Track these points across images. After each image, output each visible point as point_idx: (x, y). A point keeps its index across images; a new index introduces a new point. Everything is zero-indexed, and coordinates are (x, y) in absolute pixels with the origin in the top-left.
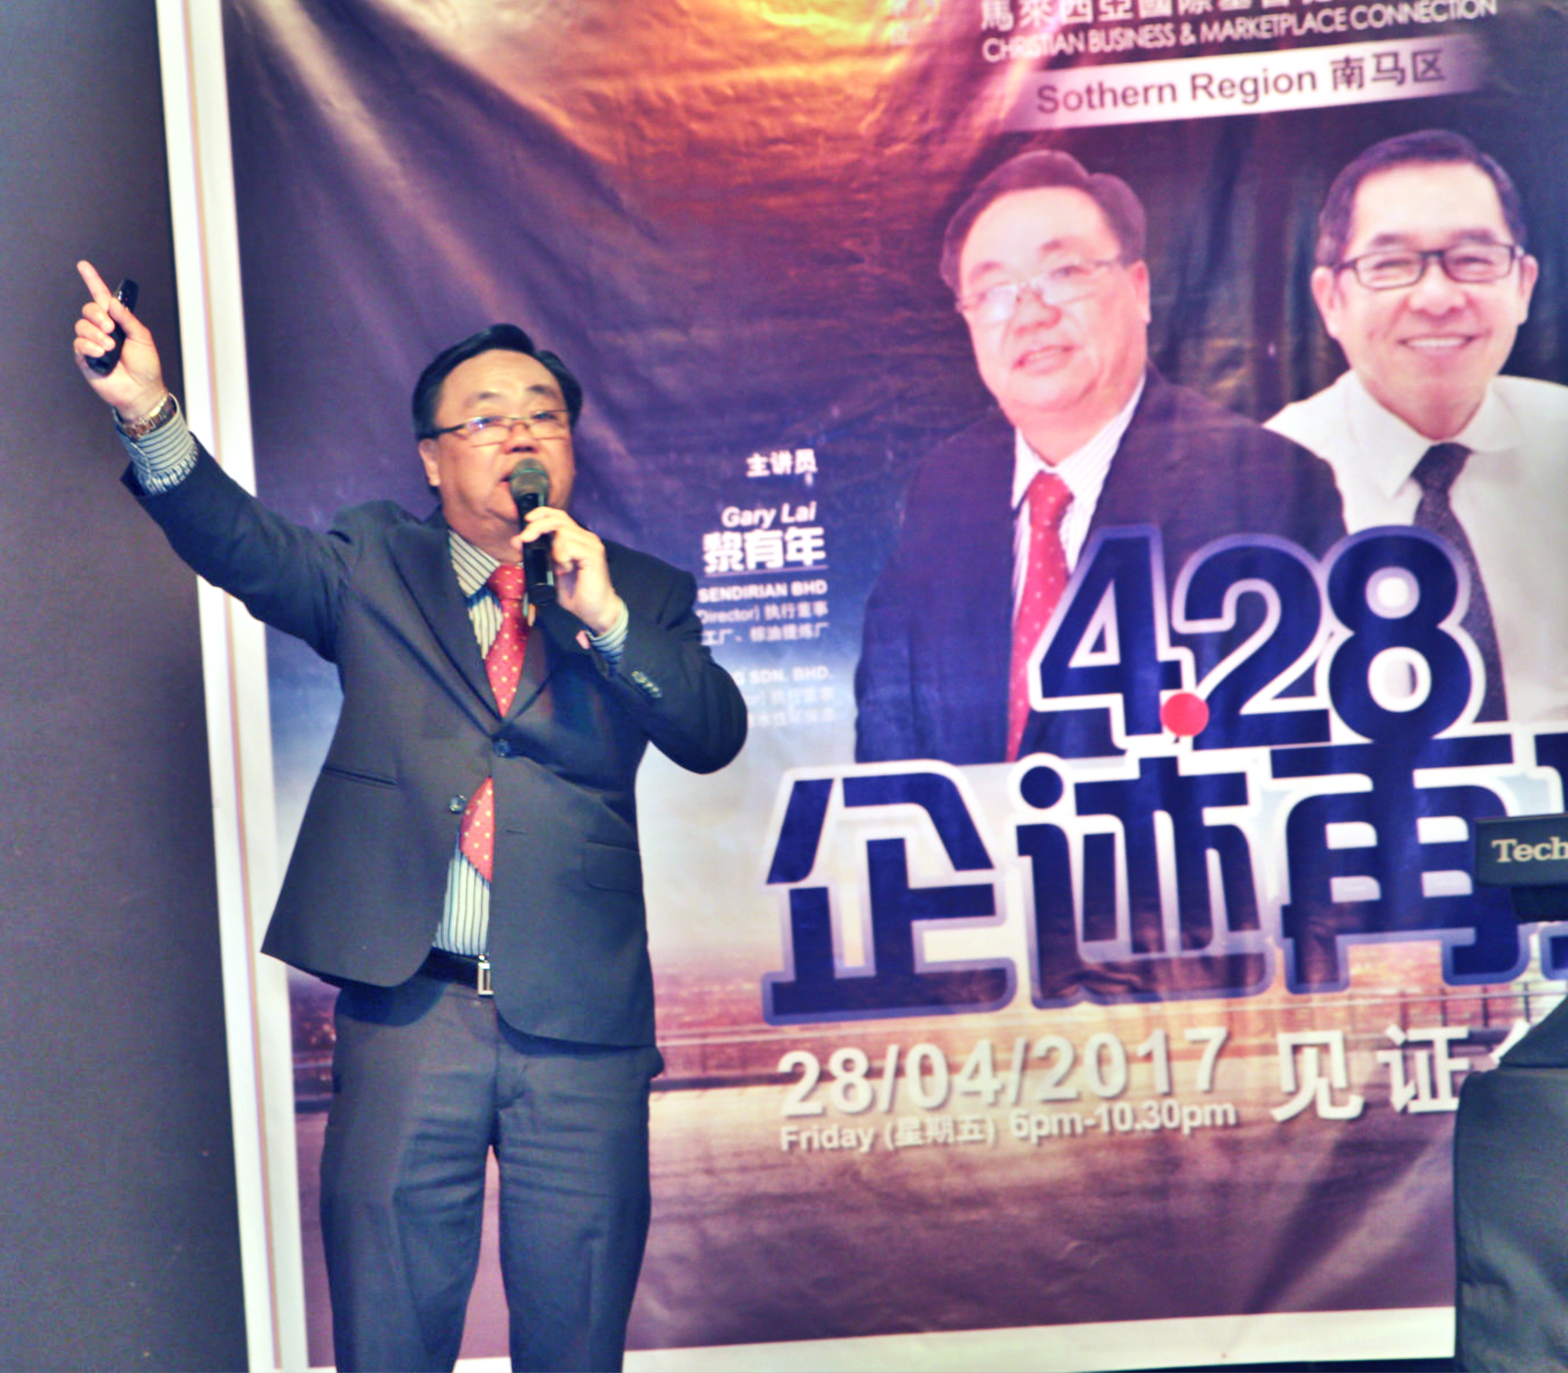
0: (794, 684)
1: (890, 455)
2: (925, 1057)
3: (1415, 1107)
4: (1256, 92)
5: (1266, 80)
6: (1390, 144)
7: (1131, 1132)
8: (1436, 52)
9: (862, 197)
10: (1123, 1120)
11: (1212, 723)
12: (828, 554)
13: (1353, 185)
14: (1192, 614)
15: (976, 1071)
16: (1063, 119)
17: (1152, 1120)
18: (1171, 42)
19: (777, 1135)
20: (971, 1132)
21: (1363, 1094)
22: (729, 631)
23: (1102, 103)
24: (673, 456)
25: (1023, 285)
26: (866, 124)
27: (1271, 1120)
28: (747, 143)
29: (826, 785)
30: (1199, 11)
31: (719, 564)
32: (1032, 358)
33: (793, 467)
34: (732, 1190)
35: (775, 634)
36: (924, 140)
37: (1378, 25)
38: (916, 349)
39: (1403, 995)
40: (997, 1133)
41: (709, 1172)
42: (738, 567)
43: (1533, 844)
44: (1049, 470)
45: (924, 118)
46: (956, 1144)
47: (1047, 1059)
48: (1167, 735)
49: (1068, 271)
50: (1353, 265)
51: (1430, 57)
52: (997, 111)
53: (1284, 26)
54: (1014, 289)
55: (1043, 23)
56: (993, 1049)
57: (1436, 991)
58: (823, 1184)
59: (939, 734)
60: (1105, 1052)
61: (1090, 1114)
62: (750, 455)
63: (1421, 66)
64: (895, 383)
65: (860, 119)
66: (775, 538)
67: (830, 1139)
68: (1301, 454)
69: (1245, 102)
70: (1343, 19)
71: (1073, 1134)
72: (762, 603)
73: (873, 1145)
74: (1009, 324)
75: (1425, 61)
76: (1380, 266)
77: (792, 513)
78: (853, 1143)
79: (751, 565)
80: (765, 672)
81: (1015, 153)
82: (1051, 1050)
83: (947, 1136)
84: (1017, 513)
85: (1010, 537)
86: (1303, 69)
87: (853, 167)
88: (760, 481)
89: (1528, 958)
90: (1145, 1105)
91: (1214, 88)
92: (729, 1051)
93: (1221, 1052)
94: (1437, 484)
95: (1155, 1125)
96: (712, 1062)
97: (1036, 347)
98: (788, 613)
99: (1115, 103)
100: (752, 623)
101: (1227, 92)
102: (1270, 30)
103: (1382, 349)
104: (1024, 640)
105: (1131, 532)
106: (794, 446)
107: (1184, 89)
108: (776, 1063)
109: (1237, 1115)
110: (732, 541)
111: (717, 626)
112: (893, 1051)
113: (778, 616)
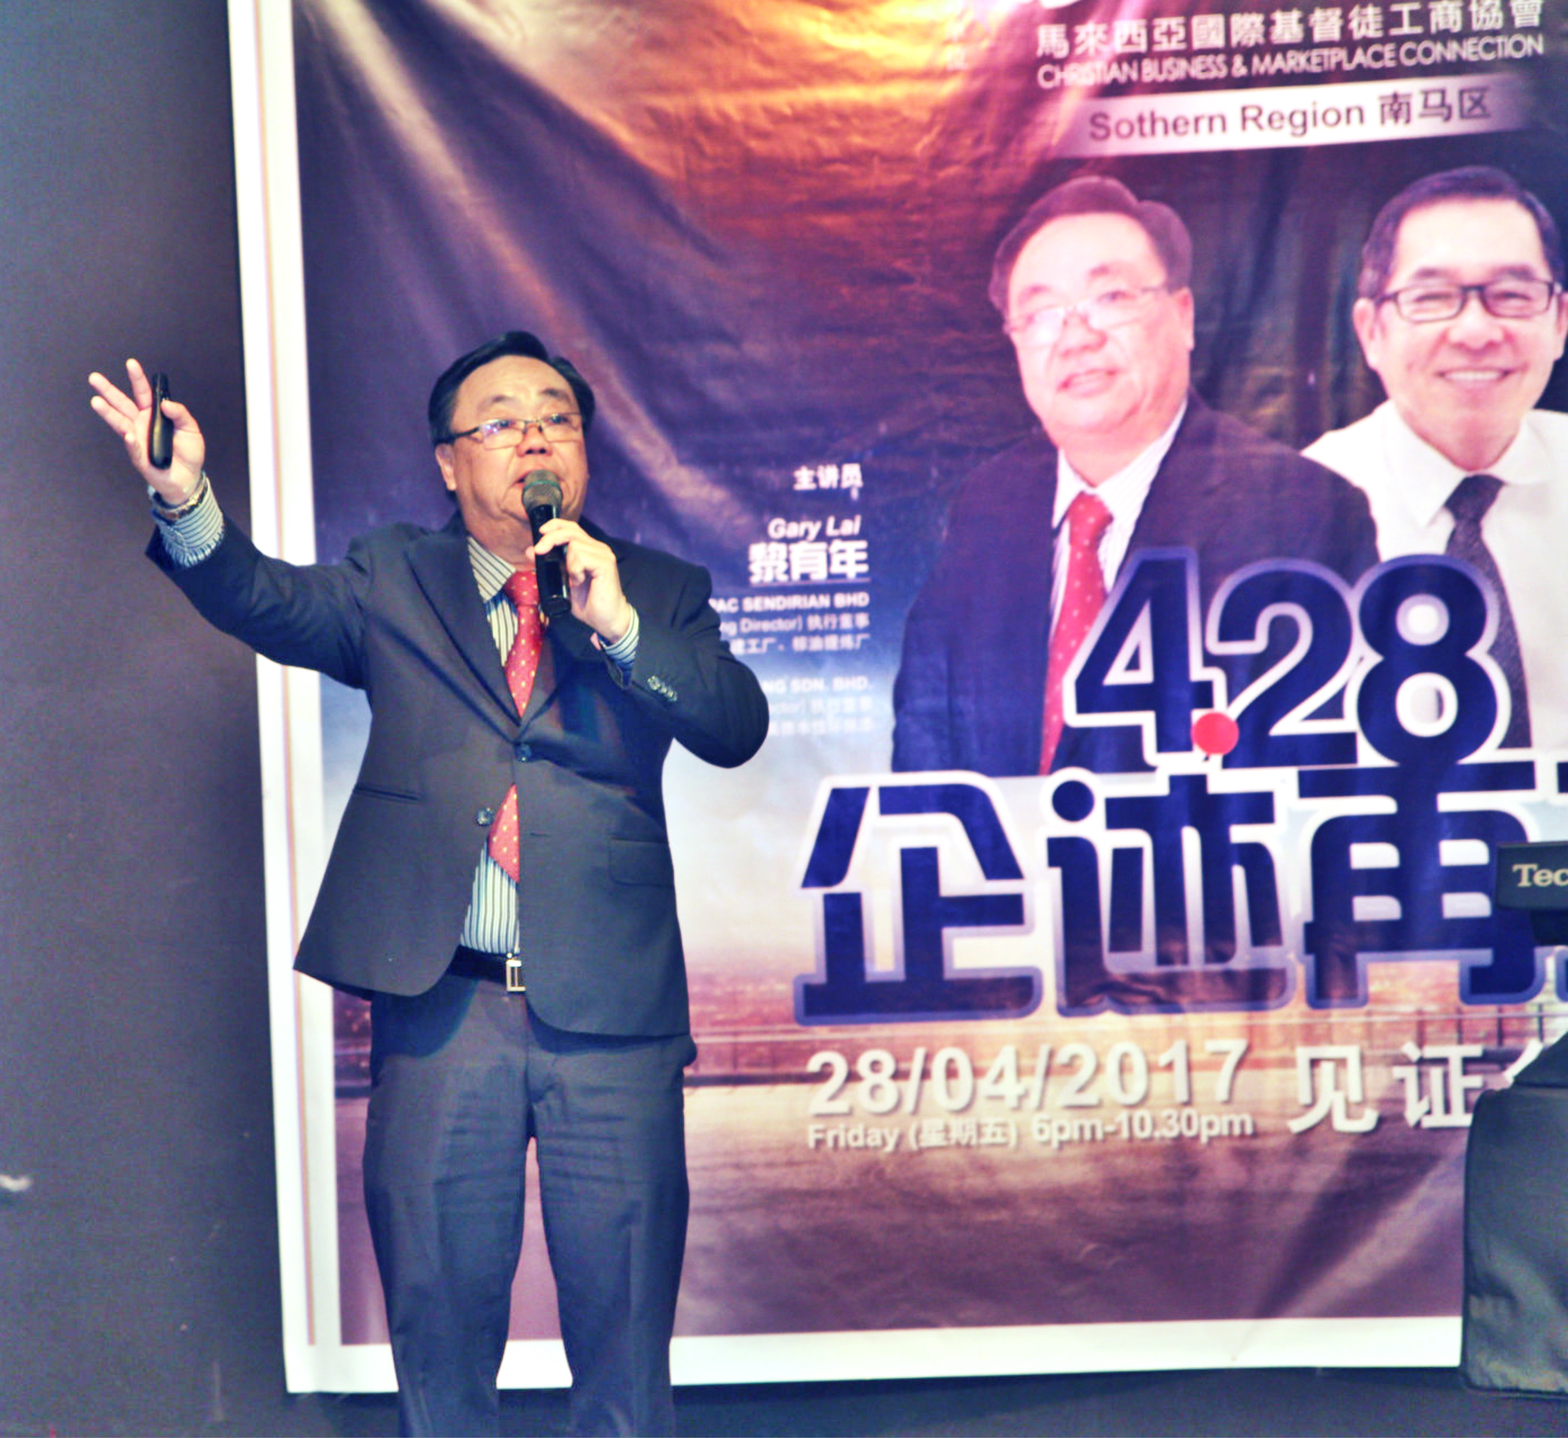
0: (833, 694)
1: (935, 473)
2: (951, 1061)
3: (1428, 1122)
4: (1304, 124)
5: (1315, 114)
6: (1435, 180)
7: (1151, 1139)
8: (1483, 90)
9: (914, 218)
10: (1142, 1128)
11: (1241, 742)
12: (871, 567)
13: (1397, 219)
14: (1225, 635)
15: (1001, 1075)
16: (1114, 147)
17: (1171, 1128)
18: (1223, 73)
19: (804, 1132)
20: (994, 1135)
21: (1377, 1108)
22: (771, 640)
23: (1153, 132)
24: (722, 466)
25: (1070, 308)
26: (921, 146)
27: (1288, 1131)
28: (804, 162)
30: (1252, 43)
31: (764, 574)
32: (1076, 380)
33: (839, 481)
34: (759, 1184)
35: (816, 644)
36: (978, 163)
37: (1428, 61)
38: (963, 369)
39: (1420, 1013)
40: (1019, 1137)
41: (738, 1166)
42: (783, 578)
43: (1554, 870)
44: (1090, 491)
45: (978, 141)
46: (979, 1146)
47: (1070, 1067)
48: (1198, 753)
49: (1115, 296)
50: (1394, 297)
51: (1476, 95)
52: (1051, 136)
53: (1334, 61)
54: (1061, 312)
55: (1098, 52)
56: (1018, 1055)
57: (1452, 1009)
58: (848, 1181)
59: (975, 745)
60: (1127, 1061)
61: (1111, 1120)
62: (797, 467)
63: (1468, 104)
64: (940, 402)
65: (916, 141)
66: (819, 551)
67: (856, 1138)
68: (1337, 482)
69: (1294, 134)
70: (1393, 55)
71: (1093, 1139)
72: (804, 613)
73: (898, 1145)
74: (1055, 346)
75: (1471, 98)
76: (1421, 299)
77: (837, 526)
78: (878, 1142)
79: (796, 576)
80: (806, 681)
81: (1066, 179)
82: (1074, 1058)
83: (970, 1138)
84: (1058, 531)
85: (1049, 555)
86: (1351, 104)
87: (907, 188)
88: (807, 494)
89: (1543, 980)
90: (1165, 1113)
91: (1263, 120)
92: (762, 1050)
93: (1240, 1064)
94: (1470, 515)
95: (1174, 1133)
96: (743, 1060)
97: (1081, 370)
98: (830, 624)
99: (1166, 132)
100: (795, 633)
101: (1277, 124)
102: (1321, 64)
103: (1420, 380)
104: (1060, 656)
105: (1170, 554)
106: (841, 460)
107: (1234, 120)
108: (805, 1063)
109: (1255, 1126)
110: (778, 552)
111: (760, 635)
112: (920, 1054)
113: (820, 627)
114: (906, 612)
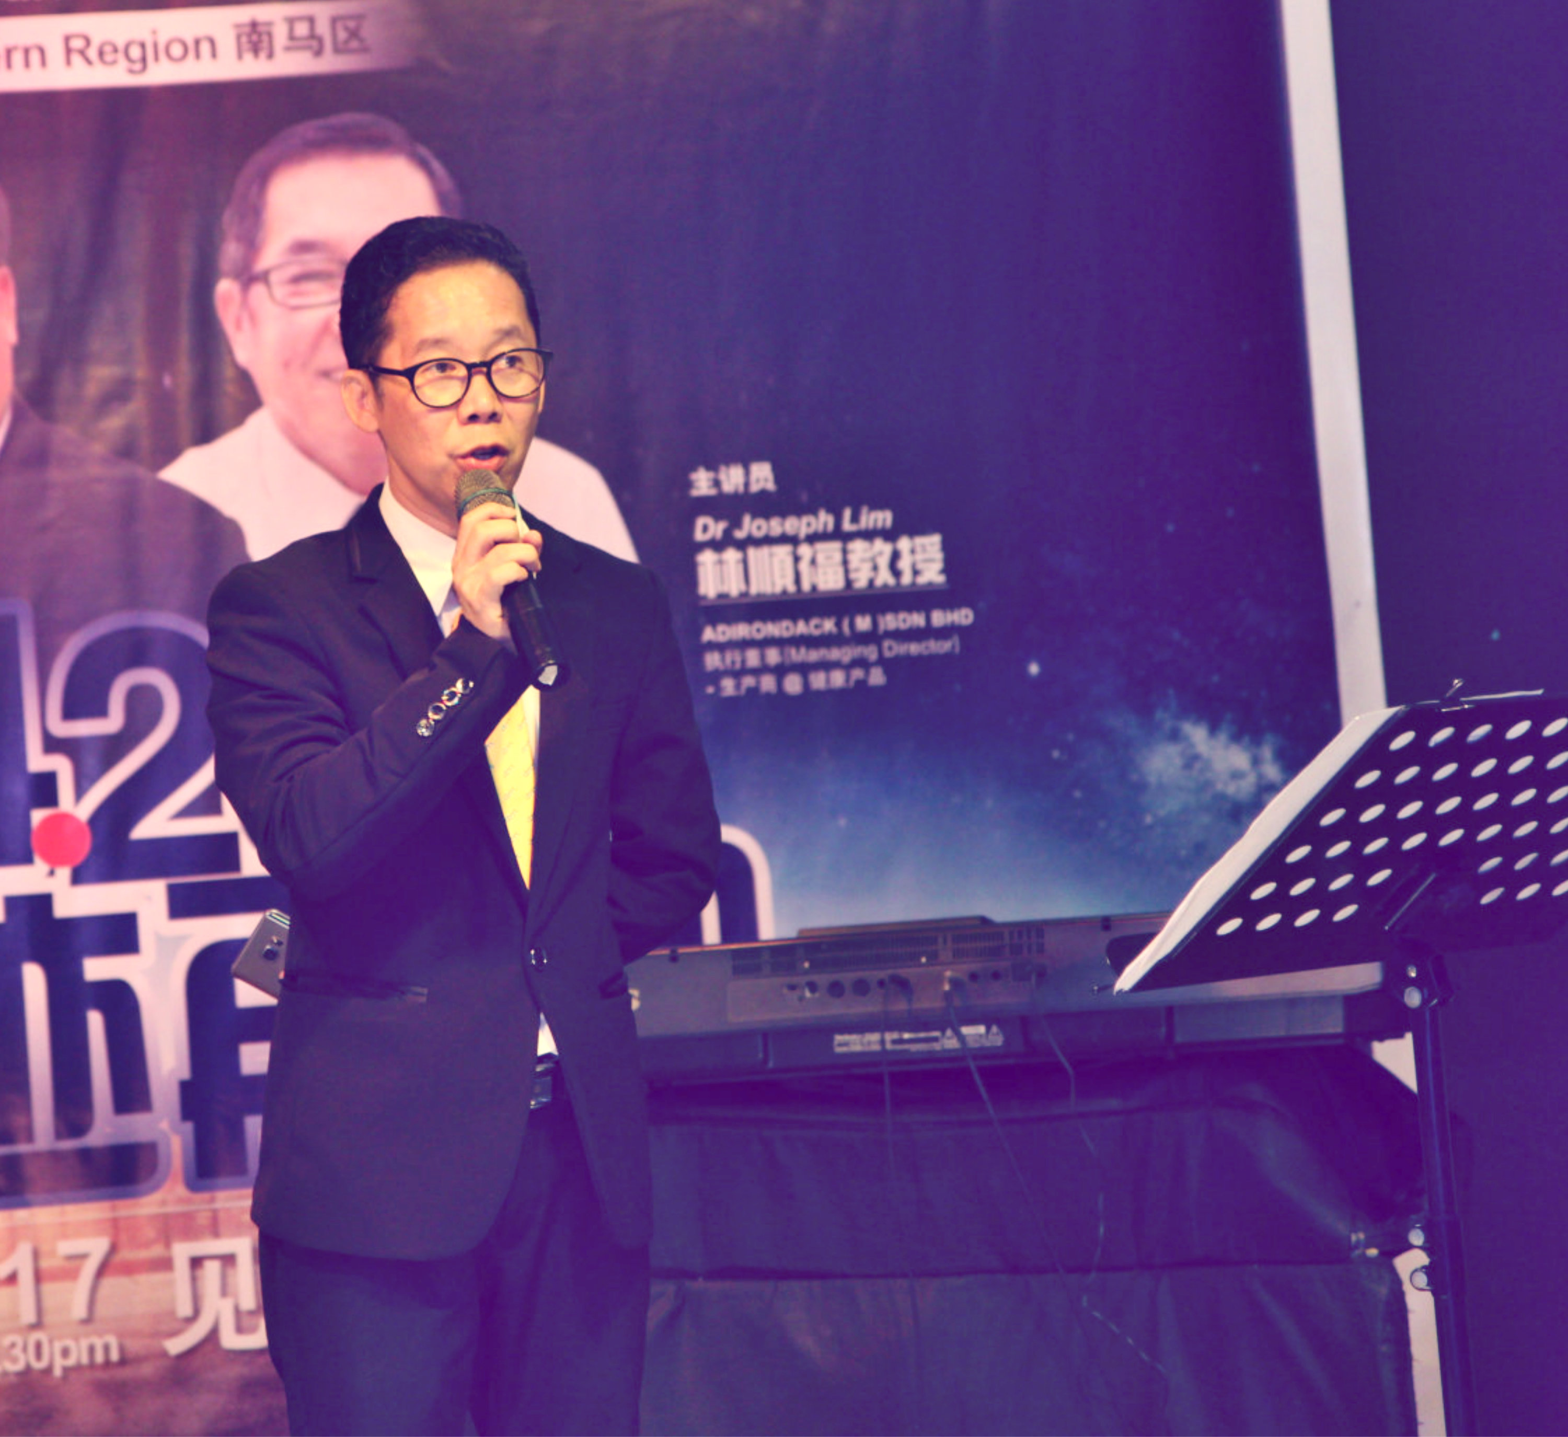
4: (144, 60)
5: (155, 46)
6: (308, 129)
8: (360, 18)
11: (96, 849)
13: (264, 178)
14: (70, 712)
17: (14, 1360)
27: (164, 1354)
48: (40, 866)
50: (264, 277)
51: (352, 24)
63: (342, 35)
68: (204, 512)
69: (131, 71)
75: (346, 29)
76: (297, 279)
86: (201, 32)
90: (8, 1340)
91: (92, 53)
93: (103, 1270)
95: (19, 1367)
101: (109, 57)
103: (300, 381)
107: (56, 52)
109: (122, 1349)
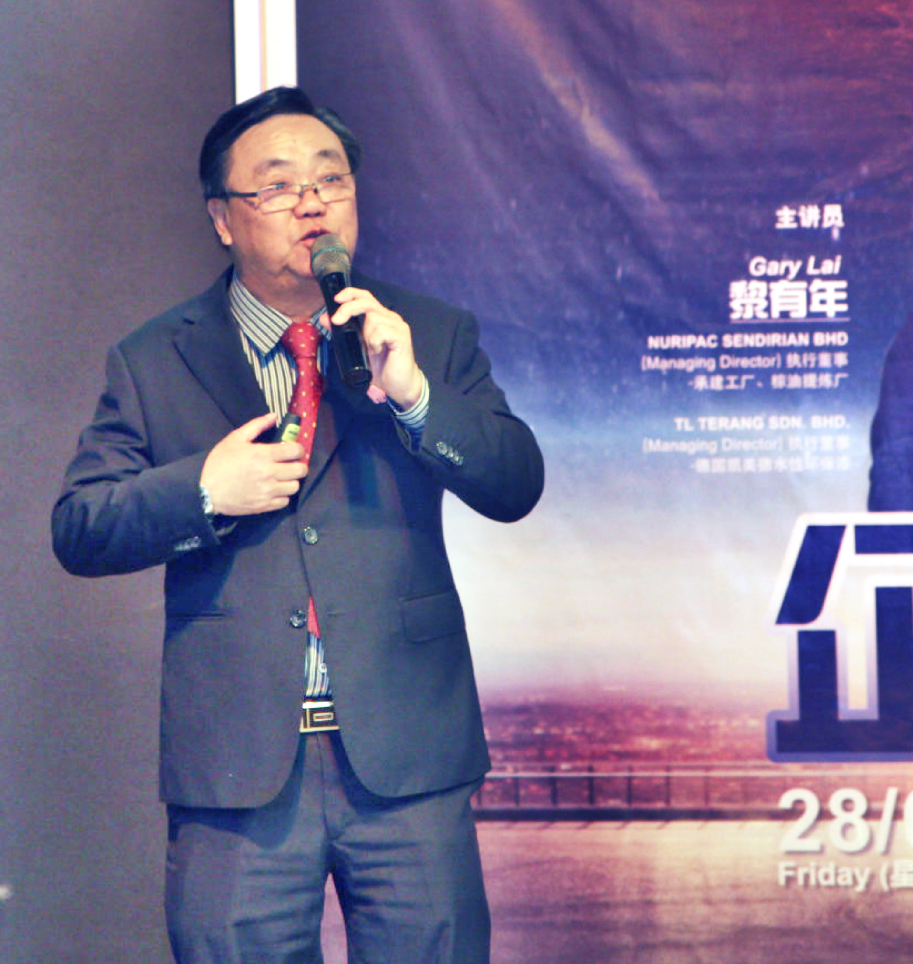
0: (810, 431)
12: (850, 307)
19: (775, 869)
22: (751, 377)
24: (704, 204)
29: (839, 530)
31: (744, 312)
33: (821, 221)
34: (727, 921)
35: (795, 382)
41: (708, 902)
42: (763, 316)
58: (818, 920)
62: (780, 207)
66: (799, 289)
67: (827, 877)
72: (784, 351)
73: (868, 885)
77: (818, 265)
79: (775, 314)
80: (783, 418)
88: (788, 232)
92: (732, 785)
96: (715, 795)
98: (809, 363)
100: (773, 371)
106: (822, 201)
108: (777, 799)
110: (758, 290)
111: (739, 371)
112: (892, 794)
113: (799, 365)
114: (885, 352)
